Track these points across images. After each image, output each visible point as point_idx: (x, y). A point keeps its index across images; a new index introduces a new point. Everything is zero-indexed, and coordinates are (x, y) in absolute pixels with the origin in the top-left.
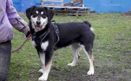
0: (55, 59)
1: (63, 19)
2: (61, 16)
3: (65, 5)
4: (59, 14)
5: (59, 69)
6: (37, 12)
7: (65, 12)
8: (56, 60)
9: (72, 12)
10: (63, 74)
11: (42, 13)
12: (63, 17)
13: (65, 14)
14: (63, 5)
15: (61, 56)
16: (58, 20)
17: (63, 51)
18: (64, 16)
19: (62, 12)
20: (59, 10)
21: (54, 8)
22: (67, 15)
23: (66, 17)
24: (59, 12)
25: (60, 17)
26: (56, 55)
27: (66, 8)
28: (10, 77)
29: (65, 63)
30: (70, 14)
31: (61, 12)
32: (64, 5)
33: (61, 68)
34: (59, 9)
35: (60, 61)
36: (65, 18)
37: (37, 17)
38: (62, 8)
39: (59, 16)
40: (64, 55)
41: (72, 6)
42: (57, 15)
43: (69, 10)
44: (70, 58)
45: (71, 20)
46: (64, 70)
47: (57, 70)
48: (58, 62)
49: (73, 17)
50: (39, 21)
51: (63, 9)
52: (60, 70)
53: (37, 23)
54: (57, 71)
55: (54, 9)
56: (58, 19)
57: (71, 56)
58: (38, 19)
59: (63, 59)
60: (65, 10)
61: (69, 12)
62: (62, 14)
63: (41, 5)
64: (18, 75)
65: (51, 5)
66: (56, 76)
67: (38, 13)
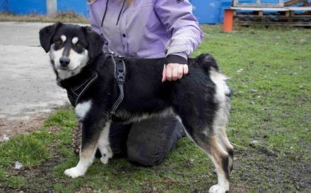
0: (265, 129)
1: (281, 35)
2: (277, 29)
3: (286, 5)
4: (273, 25)
5: (273, 152)
6: (64, 38)
7: (286, 21)
8: (267, 133)
9: (303, 20)
10: (283, 166)
11: (75, 40)
12: (283, 30)
13: (286, 24)
14: (282, 5)
15: (278, 123)
16: (270, 38)
17: (283, 112)
18: (285, 28)
19: (280, 21)
20: (273, 17)
21: (261, 11)
22: (291, 28)
23: (289, 33)
24: (273, 20)
25: (274, 32)
26: (267, 121)
27: (290, 11)
28: (170, 163)
29: (288, 140)
30: (300, 24)
31: (277, 19)
32: (285, 3)
33: (279, 152)
34: (274, 14)
35: (276, 135)
36: (287, 35)
37: (62, 50)
38: (279, 12)
39: (273, 29)
40: (285, 120)
41: (303, 6)
42: (267, 27)
43: (296, 14)
44: (298, 129)
45: (300, 39)
46: (284, 155)
47: (269, 154)
48: (272, 138)
49: (306, 30)
50: (65, 57)
51: (283, 13)
52: (277, 156)
53: (61, 62)
54: (270, 157)
55: (261, 15)
56: (270, 36)
57: (302, 125)
58: (63, 54)
59: (282, 129)
60: (287, 15)
61: (295, 20)
62: (279, 24)
63: (232, 6)
64: (187, 162)
65: (255, 5)
66: (267, 169)
67: (66, 40)
